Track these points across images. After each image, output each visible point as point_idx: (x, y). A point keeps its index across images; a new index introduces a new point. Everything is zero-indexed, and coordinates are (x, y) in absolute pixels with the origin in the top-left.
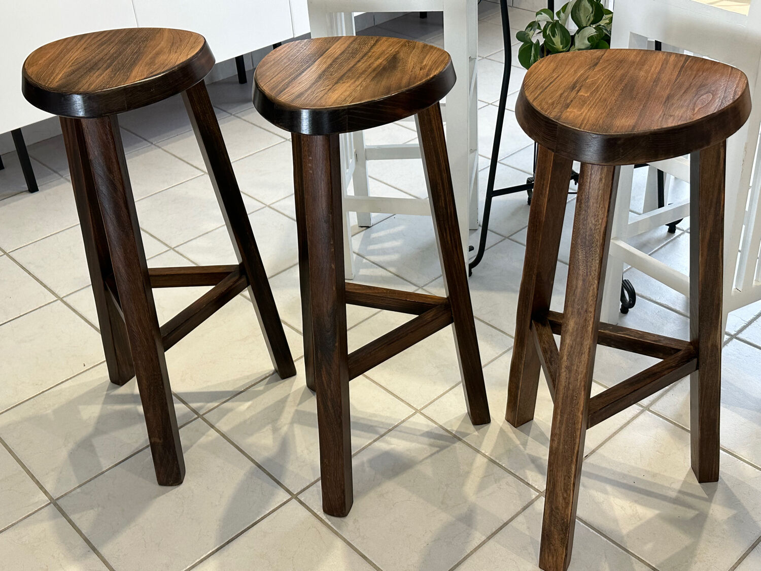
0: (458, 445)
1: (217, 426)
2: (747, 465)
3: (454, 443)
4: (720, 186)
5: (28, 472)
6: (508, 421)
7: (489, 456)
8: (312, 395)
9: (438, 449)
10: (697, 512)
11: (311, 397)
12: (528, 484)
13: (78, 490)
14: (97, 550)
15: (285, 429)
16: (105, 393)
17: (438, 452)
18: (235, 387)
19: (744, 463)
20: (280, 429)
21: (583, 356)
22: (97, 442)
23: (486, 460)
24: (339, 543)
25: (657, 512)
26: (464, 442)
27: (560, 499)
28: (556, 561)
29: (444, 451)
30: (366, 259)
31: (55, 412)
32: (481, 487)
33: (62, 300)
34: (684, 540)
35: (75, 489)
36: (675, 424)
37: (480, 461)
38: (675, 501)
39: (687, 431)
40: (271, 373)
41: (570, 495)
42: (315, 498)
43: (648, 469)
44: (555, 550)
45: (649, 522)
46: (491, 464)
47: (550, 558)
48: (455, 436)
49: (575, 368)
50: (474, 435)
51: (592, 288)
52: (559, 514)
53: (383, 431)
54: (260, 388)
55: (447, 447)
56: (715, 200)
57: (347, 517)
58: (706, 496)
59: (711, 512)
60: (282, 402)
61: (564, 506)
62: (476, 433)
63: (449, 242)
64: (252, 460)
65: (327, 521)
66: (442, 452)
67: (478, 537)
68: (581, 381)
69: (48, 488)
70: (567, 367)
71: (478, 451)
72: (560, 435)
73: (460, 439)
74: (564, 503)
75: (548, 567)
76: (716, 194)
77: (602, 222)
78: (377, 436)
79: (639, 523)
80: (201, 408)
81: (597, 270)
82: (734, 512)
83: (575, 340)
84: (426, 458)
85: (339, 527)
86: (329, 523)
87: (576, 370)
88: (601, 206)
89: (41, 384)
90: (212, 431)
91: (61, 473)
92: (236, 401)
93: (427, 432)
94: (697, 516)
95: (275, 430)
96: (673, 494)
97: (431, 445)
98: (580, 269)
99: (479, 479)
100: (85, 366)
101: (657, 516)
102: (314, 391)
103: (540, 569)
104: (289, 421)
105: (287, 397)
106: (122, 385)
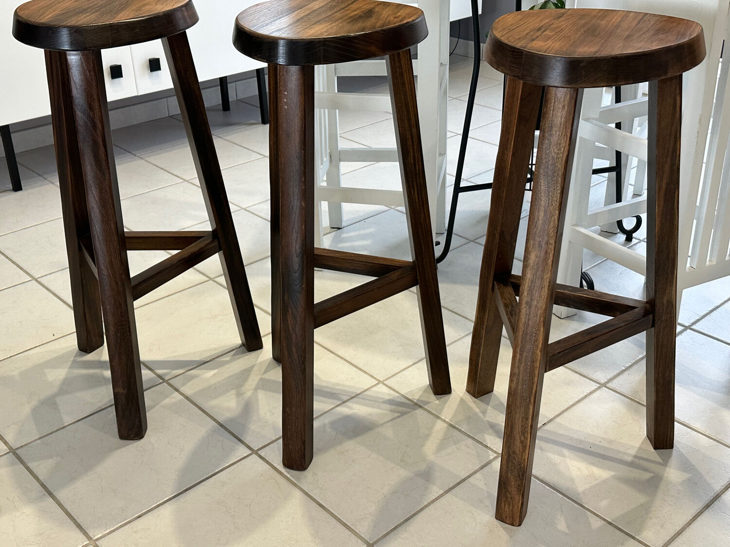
0: (419, 411)
1: (182, 389)
2: (701, 435)
3: (415, 410)
4: (676, 135)
6: (468, 392)
7: (449, 422)
9: (399, 414)
10: (652, 475)
11: (277, 367)
12: (486, 447)
13: (38, 442)
14: (52, 494)
15: (249, 394)
16: (72, 359)
17: (399, 417)
18: (202, 357)
19: (698, 434)
20: (244, 393)
21: (543, 289)
22: (61, 400)
23: (445, 425)
24: (298, 493)
25: (613, 473)
26: (425, 409)
27: (518, 443)
28: (512, 510)
29: (406, 416)
31: (21, 374)
32: (440, 448)
33: (36, 280)
34: (641, 499)
35: (35, 440)
36: (631, 399)
37: (440, 426)
38: (631, 464)
39: (643, 405)
40: (238, 346)
41: (527, 438)
42: (276, 453)
43: (606, 437)
44: (512, 498)
45: (605, 482)
46: (451, 428)
47: (507, 507)
48: (416, 404)
50: (435, 404)
51: (553, 219)
52: (517, 459)
53: (345, 398)
54: (227, 358)
55: (408, 413)
56: (671, 149)
57: (307, 470)
58: (661, 461)
59: (666, 475)
60: (248, 371)
61: (521, 450)
62: (437, 402)
63: (417, 200)
64: (214, 419)
65: (286, 474)
66: (403, 417)
67: (435, 491)
68: (540, 317)
69: (9, 438)
70: (527, 303)
71: (438, 418)
72: (519, 375)
73: (420, 407)
74: (521, 447)
75: (504, 517)
76: (672, 142)
77: (564, 150)
78: (339, 402)
79: (596, 482)
80: (167, 374)
81: (558, 200)
82: (687, 475)
83: (536, 274)
84: (387, 422)
85: (298, 479)
86: (288, 476)
87: (536, 305)
88: (563, 134)
90: (176, 394)
91: (22, 426)
92: (202, 369)
93: (389, 400)
94: (652, 478)
95: (239, 394)
96: (629, 459)
97: (392, 411)
98: (542, 200)
99: (438, 441)
100: (54, 335)
101: (613, 476)
102: (278, 362)
103: (496, 520)
104: (253, 387)
105: (253, 367)
106: (89, 353)
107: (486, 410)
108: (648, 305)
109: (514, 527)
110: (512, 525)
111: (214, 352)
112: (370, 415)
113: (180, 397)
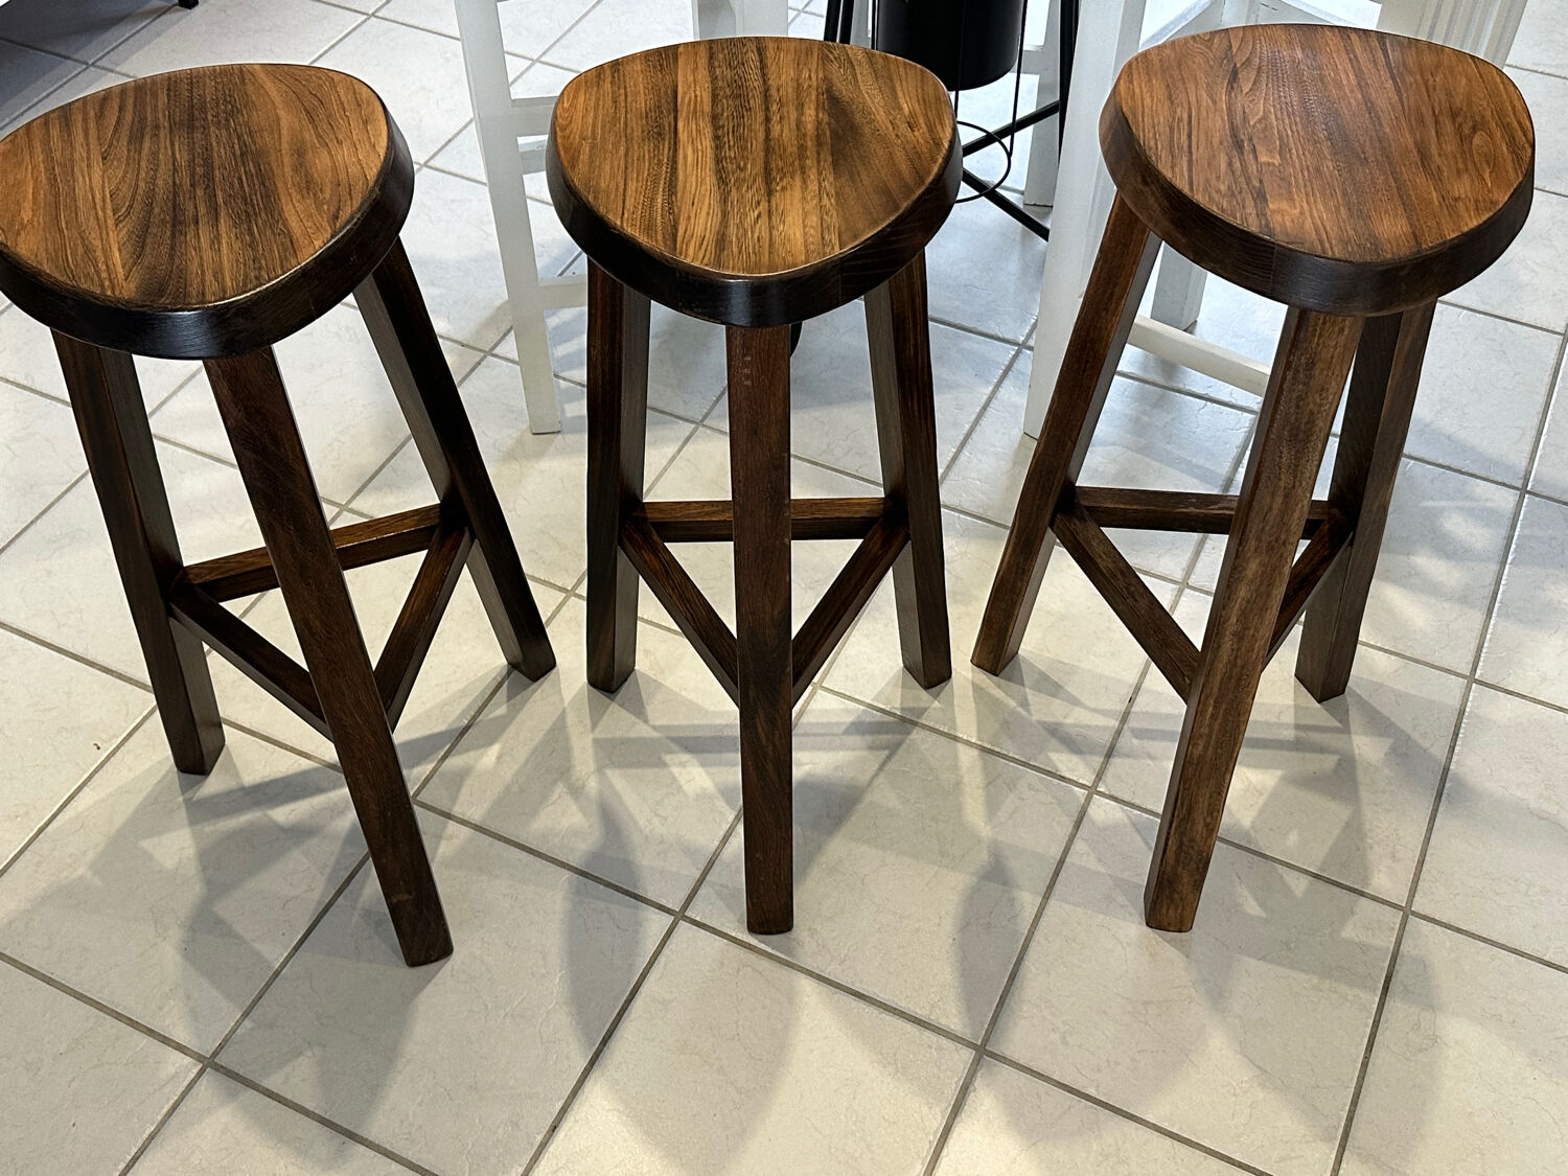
0: (917, 735)
1: (457, 811)
3: (909, 733)
5: (118, 1016)
6: (979, 667)
7: (978, 743)
8: (608, 701)
9: (886, 752)
10: (1336, 757)
11: (609, 706)
12: (1063, 778)
13: (247, 1023)
14: (357, 1135)
15: (593, 785)
16: (181, 799)
17: (889, 758)
19: (1369, 650)
20: (584, 786)
22: (225, 909)
23: (975, 753)
24: (807, 985)
25: (1279, 773)
26: (924, 727)
27: (1200, 827)
29: (900, 752)
31: (93, 867)
32: (992, 806)
34: (1340, 812)
35: (238, 1024)
37: (968, 757)
38: (1297, 746)
40: (505, 672)
45: (1274, 794)
46: (987, 756)
48: (903, 719)
49: (1251, 633)
50: (934, 708)
51: (1300, 506)
52: (1196, 847)
54: (499, 709)
55: (899, 745)
57: (794, 929)
58: (1338, 724)
59: (1357, 751)
60: (559, 729)
62: (936, 704)
64: (563, 865)
65: (762, 946)
66: (895, 759)
67: (1028, 901)
69: (180, 1035)
70: (1235, 634)
71: (956, 739)
72: (1209, 736)
73: (915, 724)
75: (1166, 924)
79: (1261, 801)
82: (1389, 741)
84: (876, 775)
85: (789, 952)
86: (769, 950)
87: (1253, 636)
89: (27, 813)
90: (452, 826)
91: (189, 998)
92: (466, 751)
93: (853, 724)
94: (1339, 763)
95: (576, 792)
96: (1289, 734)
97: (872, 748)
98: (1280, 479)
99: (980, 791)
100: (99, 748)
101: (1283, 779)
102: (607, 691)
103: (1149, 930)
104: (592, 766)
105: (563, 716)
106: (209, 774)
107: (1026, 700)
108: (1335, 511)
109: (1183, 934)
110: (1180, 932)
111: (468, 701)
112: (836, 768)
113: (465, 831)
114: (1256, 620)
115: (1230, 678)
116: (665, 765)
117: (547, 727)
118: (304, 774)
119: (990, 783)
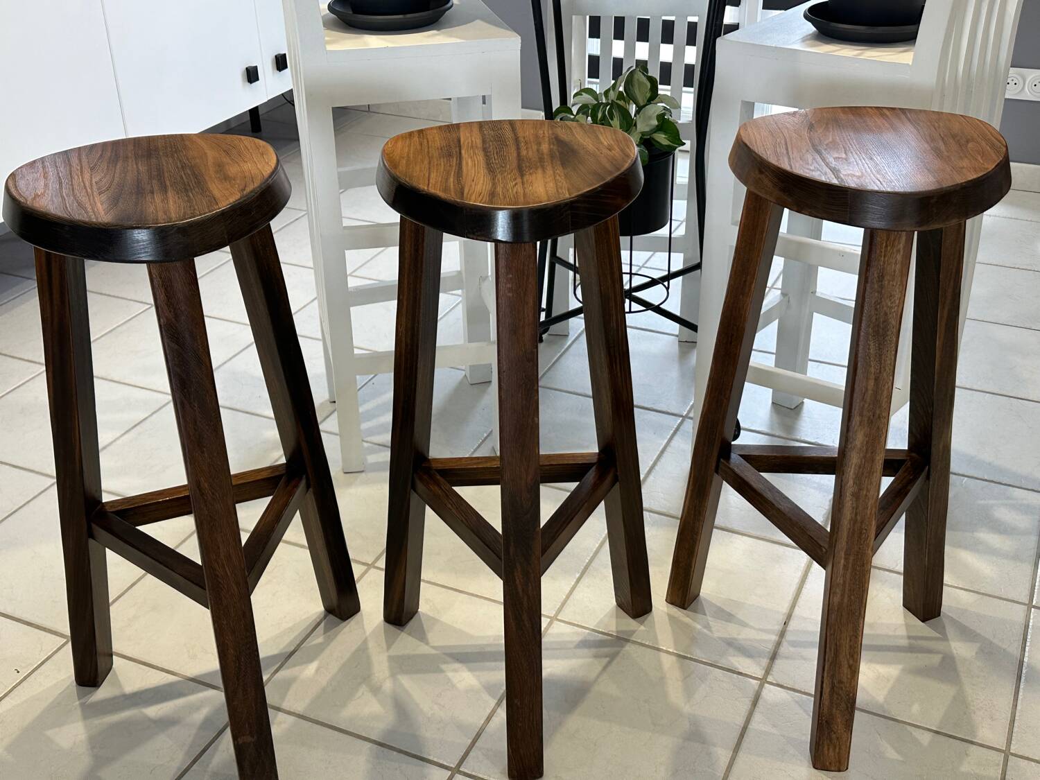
0: (629, 648)
1: (286, 705)
2: (957, 590)
3: (623, 646)
6: (672, 604)
7: (675, 652)
8: (399, 631)
9: (608, 659)
10: (940, 656)
11: (400, 635)
12: (740, 674)
15: (388, 686)
16: (77, 703)
17: (609, 663)
18: (282, 646)
19: (955, 589)
20: (381, 687)
21: (875, 474)
23: (674, 658)
25: (900, 667)
26: (634, 642)
27: (845, 669)
29: (617, 659)
30: (367, 442)
31: (8, 749)
32: (689, 692)
34: (948, 691)
37: (668, 662)
38: (911, 649)
40: (322, 616)
44: (838, 738)
46: (682, 660)
48: (619, 638)
49: (865, 493)
50: (642, 631)
51: (887, 387)
54: (317, 639)
55: (616, 654)
58: (938, 635)
59: (955, 652)
60: (362, 650)
61: (849, 676)
62: (642, 628)
64: (366, 739)
66: (614, 663)
67: (722, 754)
71: (659, 650)
73: (627, 641)
74: (849, 673)
75: (828, 763)
79: (889, 685)
82: (977, 645)
83: (865, 457)
84: (600, 674)
87: (866, 495)
92: (295, 666)
93: (582, 642)
94: (943, 658)
95: (376, 690)
96: (904, 642)
97: (596, 656)
98: (871, 366)
99: (680, 683)
100: (18, 672)
101: (903, 670)
102: (399, 625)
103: (816, 771)
104: (387, 673)
105: (365, 642)
106: (99, 686)
107: (708, 624)
109: (841, 773)
110: (839, 771)
111: (296, 633)
112: (571, 670)
113: (291, 719)
114: (866, 482)
115: (853, 534)
116: (442, 671)
117: (353, 649)
118: (171, 685)
119: (686, 676)
